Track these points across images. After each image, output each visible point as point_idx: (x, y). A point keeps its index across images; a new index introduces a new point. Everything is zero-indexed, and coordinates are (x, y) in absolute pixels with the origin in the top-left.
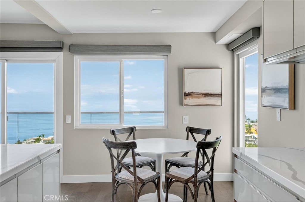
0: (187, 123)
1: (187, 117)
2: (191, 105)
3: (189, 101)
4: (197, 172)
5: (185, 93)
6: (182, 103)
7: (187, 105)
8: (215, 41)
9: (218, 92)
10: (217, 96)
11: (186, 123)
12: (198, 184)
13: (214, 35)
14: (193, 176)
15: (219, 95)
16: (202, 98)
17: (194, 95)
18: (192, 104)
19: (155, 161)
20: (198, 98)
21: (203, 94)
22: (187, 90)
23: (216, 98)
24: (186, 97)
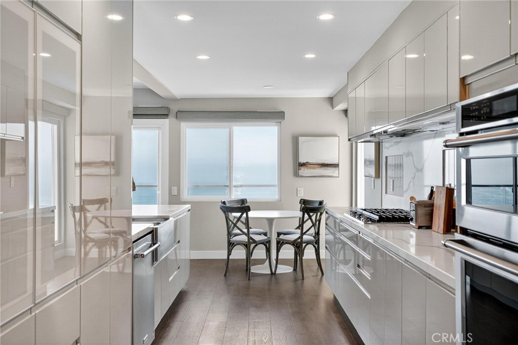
0: (303, 195)
1: (302, 189)
2: (305, 176)
3: (304, 171)
4: (302, 234)
5: (299, 163)
6: (296, 174)
7: (302, 177)
8: (332, 106)
9: (336, 162)
10: (334, 167)
11: (300, 195)
12: (304, 245)
13: (331, 100)
14: (299, 238)
15: (336, 166)
16: (318, 169)
17: (309, 165)
18: (308, 175)
19: (267, 232)
20: (314, 168)
21: (319, 164)
22: (302, 160)
23: (333, 169)
24: (300, 167)
